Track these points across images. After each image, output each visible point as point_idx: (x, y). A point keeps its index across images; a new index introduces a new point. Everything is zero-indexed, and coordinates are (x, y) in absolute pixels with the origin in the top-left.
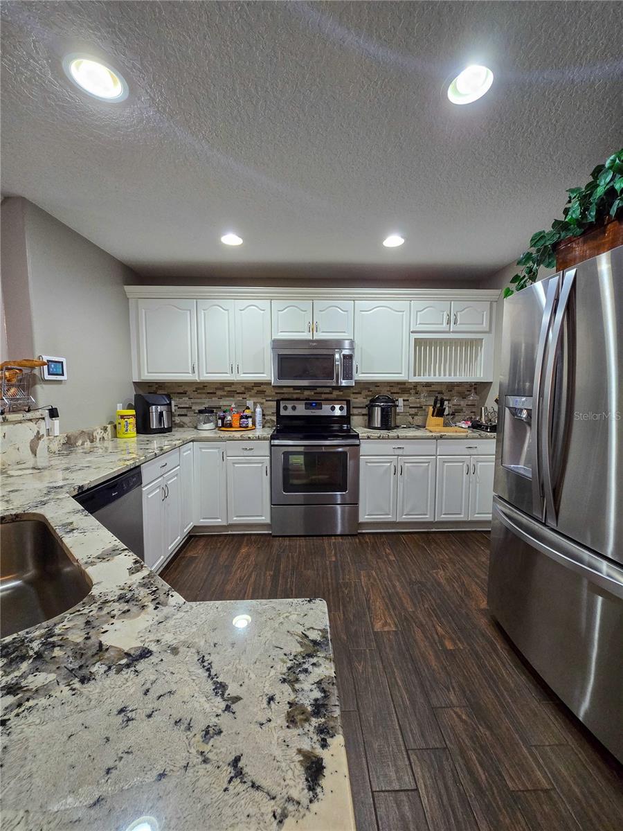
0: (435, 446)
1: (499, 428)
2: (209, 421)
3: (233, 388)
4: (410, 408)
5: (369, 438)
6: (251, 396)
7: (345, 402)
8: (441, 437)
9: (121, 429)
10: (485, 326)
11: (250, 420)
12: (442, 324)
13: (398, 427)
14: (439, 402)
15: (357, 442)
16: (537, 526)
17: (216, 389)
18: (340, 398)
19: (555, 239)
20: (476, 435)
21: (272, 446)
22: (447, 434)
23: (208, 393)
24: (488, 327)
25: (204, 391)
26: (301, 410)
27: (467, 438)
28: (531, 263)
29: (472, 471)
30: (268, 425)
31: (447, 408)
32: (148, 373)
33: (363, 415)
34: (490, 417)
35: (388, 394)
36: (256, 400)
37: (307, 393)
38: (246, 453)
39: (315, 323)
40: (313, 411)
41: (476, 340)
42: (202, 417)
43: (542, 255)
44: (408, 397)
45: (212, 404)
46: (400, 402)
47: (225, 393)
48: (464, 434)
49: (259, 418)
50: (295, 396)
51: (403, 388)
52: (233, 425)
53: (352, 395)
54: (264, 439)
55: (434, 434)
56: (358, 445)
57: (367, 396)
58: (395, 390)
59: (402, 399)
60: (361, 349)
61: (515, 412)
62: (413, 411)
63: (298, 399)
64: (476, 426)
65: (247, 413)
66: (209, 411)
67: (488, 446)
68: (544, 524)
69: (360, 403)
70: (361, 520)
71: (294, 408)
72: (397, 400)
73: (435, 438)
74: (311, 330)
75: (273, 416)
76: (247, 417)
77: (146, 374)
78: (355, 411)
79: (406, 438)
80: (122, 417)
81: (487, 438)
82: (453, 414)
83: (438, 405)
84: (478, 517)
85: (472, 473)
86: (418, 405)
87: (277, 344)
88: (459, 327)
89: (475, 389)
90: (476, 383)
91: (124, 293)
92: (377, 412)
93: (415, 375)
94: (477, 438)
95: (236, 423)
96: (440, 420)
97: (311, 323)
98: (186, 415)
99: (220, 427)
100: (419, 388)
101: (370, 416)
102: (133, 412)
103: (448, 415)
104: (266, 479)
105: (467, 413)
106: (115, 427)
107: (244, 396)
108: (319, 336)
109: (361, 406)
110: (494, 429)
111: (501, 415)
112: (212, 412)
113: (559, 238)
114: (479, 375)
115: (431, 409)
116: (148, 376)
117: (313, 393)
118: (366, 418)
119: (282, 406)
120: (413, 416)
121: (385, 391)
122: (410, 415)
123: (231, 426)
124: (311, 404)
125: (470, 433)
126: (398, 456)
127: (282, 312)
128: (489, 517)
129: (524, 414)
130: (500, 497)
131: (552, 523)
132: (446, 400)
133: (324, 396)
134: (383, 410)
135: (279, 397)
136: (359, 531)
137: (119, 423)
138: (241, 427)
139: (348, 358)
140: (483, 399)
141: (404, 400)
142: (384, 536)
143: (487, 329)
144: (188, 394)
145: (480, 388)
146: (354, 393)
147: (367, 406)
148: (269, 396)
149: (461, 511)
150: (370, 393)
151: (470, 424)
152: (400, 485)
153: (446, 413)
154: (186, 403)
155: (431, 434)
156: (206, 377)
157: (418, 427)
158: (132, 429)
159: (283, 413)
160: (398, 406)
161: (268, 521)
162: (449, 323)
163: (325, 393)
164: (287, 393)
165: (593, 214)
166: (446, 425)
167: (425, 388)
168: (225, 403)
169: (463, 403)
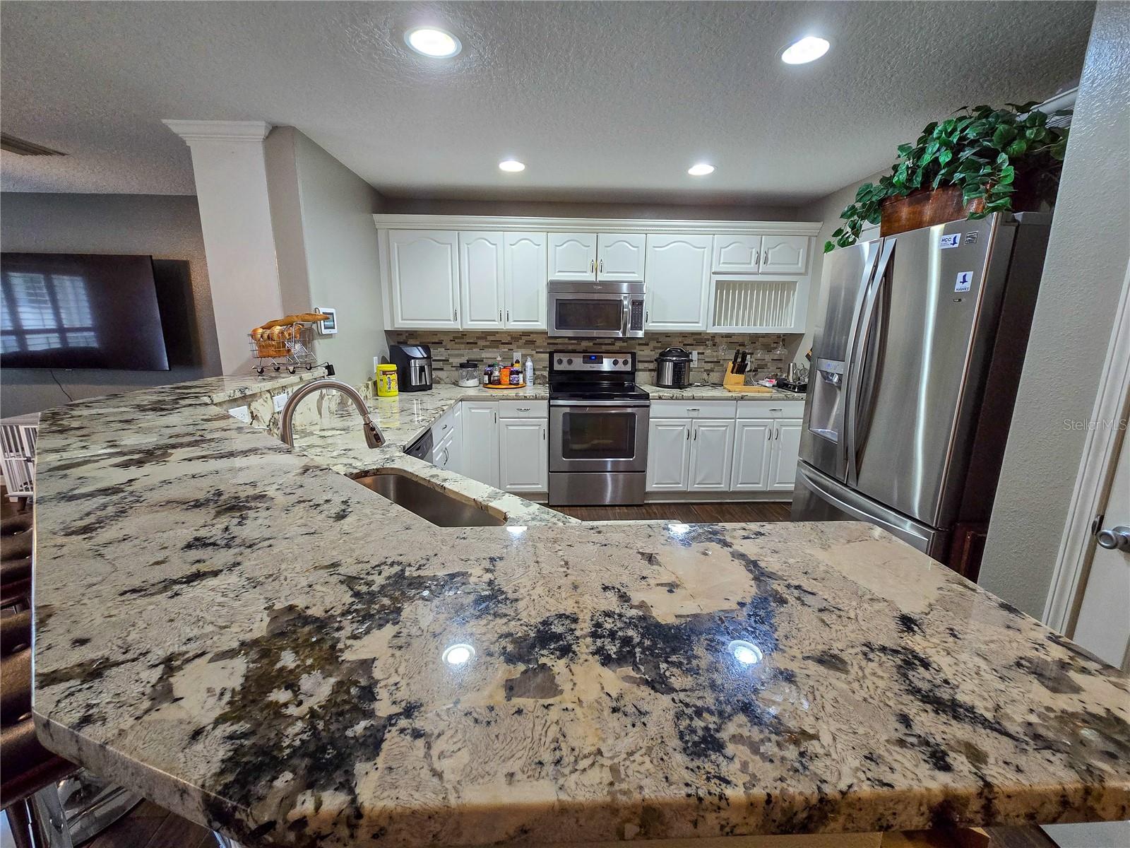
0: (734, 409)
1: (809, 388)
2: (474, 378)
3: (497, 337)
4: (705, 362)
5: (660, 398)
6: (519, 347)
7: (630, 355)
8: (742, 398)
9: (383, 386)
10: (801, 266)
11: (521, 376)
12: (750, 263)
13: (691, 385)
14: (740, 356)
15: (647, 402)
16: (838, 487)
17: (478, 338)
18: (625, 351)
19: (882, 195)
20: (781, 395)
21: (550, 406)
22: (749, 394)
23: (468, 343)
24: (804, 268)
25: (462, 341)
26: (579, 364)
27: (771, 399)
28: (856, 217)
29: (774, 437)
30: (539, 381)
31: (749, 363)
32: (402, 319)
33: (650, 370)
34: (799, 375)
35: (681, 346)
36: (524, 351)
37: (585, 344)
38: (522, 414)
39: (599, 261)
40: (592, 365)
41: (788, 282)
42: (464, 372)
43: (868, 210)
44: (704, 349)
45: (473, 357)
46: (694, 356)
47: (488, 343)
48: (769, 395)
49: (529, 373)
50: (570, 347)
51: (698, 339)
52: (502, 382)
53: (637, 347)
54: (543, 398)
55: (734, 395)
56: (648, 406)
57: (655, 348)
58: (689, 341)
59: (696, 352)
60: (653, 293)
61: (826, 376)
62: (709, 366)
63: (574, 351)
64: (782, 385)
65: (517, 367)
66: (471, 364)
67: (794, 408)
68: (846, 485)
69: (648, 356)
70: (648, 489)
71: (570, 362)
72: (691, 353)
73: (735, 399)
74: (595, 270)
75: (545, 370)
76: (518, 373)
77: (400, 321)
78: (640, 366)
79: (702, 399)
80: (384, 373)
81: (794, 399)
82: (755, 370)
83: (739, 360)
84: (777, 487)
85: (774, 438)
86: (715, 360)
87: (554, 287)
88: (769, 268)
89: (784, 340)
90: (785, 335)
91: (373, 223)
92: (669, 368)
93: (714, 325)
94: (784, 400)
95: (506, 379)
96: (741, 377)
97: (595, 260)
98: (442, 369)
99: (487, 384)
100: (717, 340)
101: (659, 372)
102: (394, 367)
103: (750, 371)
104: (544, 444)
105: (772, 368)
106: (375, 383)
107: (510, 346)
108: (603, 277)
109: (649, 359)
110: (803, 389)
111: (812, 375)
112: (475, 366)
113: (886, 194)
114: (788, 325)
115: (731, 365)
116: (402, 324)
117: (591, 344)
118: (655, 374)
119: (556, 359)
120: (708, 372)
121: (677, 344)
122: (705, 371)
123: (499, 382)
124: (590, 357)
125: (775, 393)
126: (692, 418)
127: (560, 248)
128: (791, 487)
129: (836, 379)
130: (805, 462)
131: (852, 484)
132: (749, 354)
133: (604, 348)
134: (676, 365)
135: (552, 348)
136: (646, 502)
137: (382, 380)
138: (510, 384)
139: (638, 304)
140: (792, 354)
141: (698, 353)
142: (673, 506)
143: (803, 271)
144: (444, 343)
145: (789, 341)
146: (639, 344)
147: (656, 360)
148: (539, 347)
149: (760, 480)
150: (659, 345)
151: (775, 382)
152: (694, 452)
153: (748, 369)
154: (442, 355)
155: (730, 394)
156: (470, 325)
157: (715, 385)
158: (394, 385)
159: (557, 367)
160: (692, 361)
161: (546, 490)
162: (758, 262)
163: (606, 344)
164: (560, 344)
165: (919, 179)
166: (747, 383)
167: (725, 339)
168: (488, 355)
169: (768, 357)
